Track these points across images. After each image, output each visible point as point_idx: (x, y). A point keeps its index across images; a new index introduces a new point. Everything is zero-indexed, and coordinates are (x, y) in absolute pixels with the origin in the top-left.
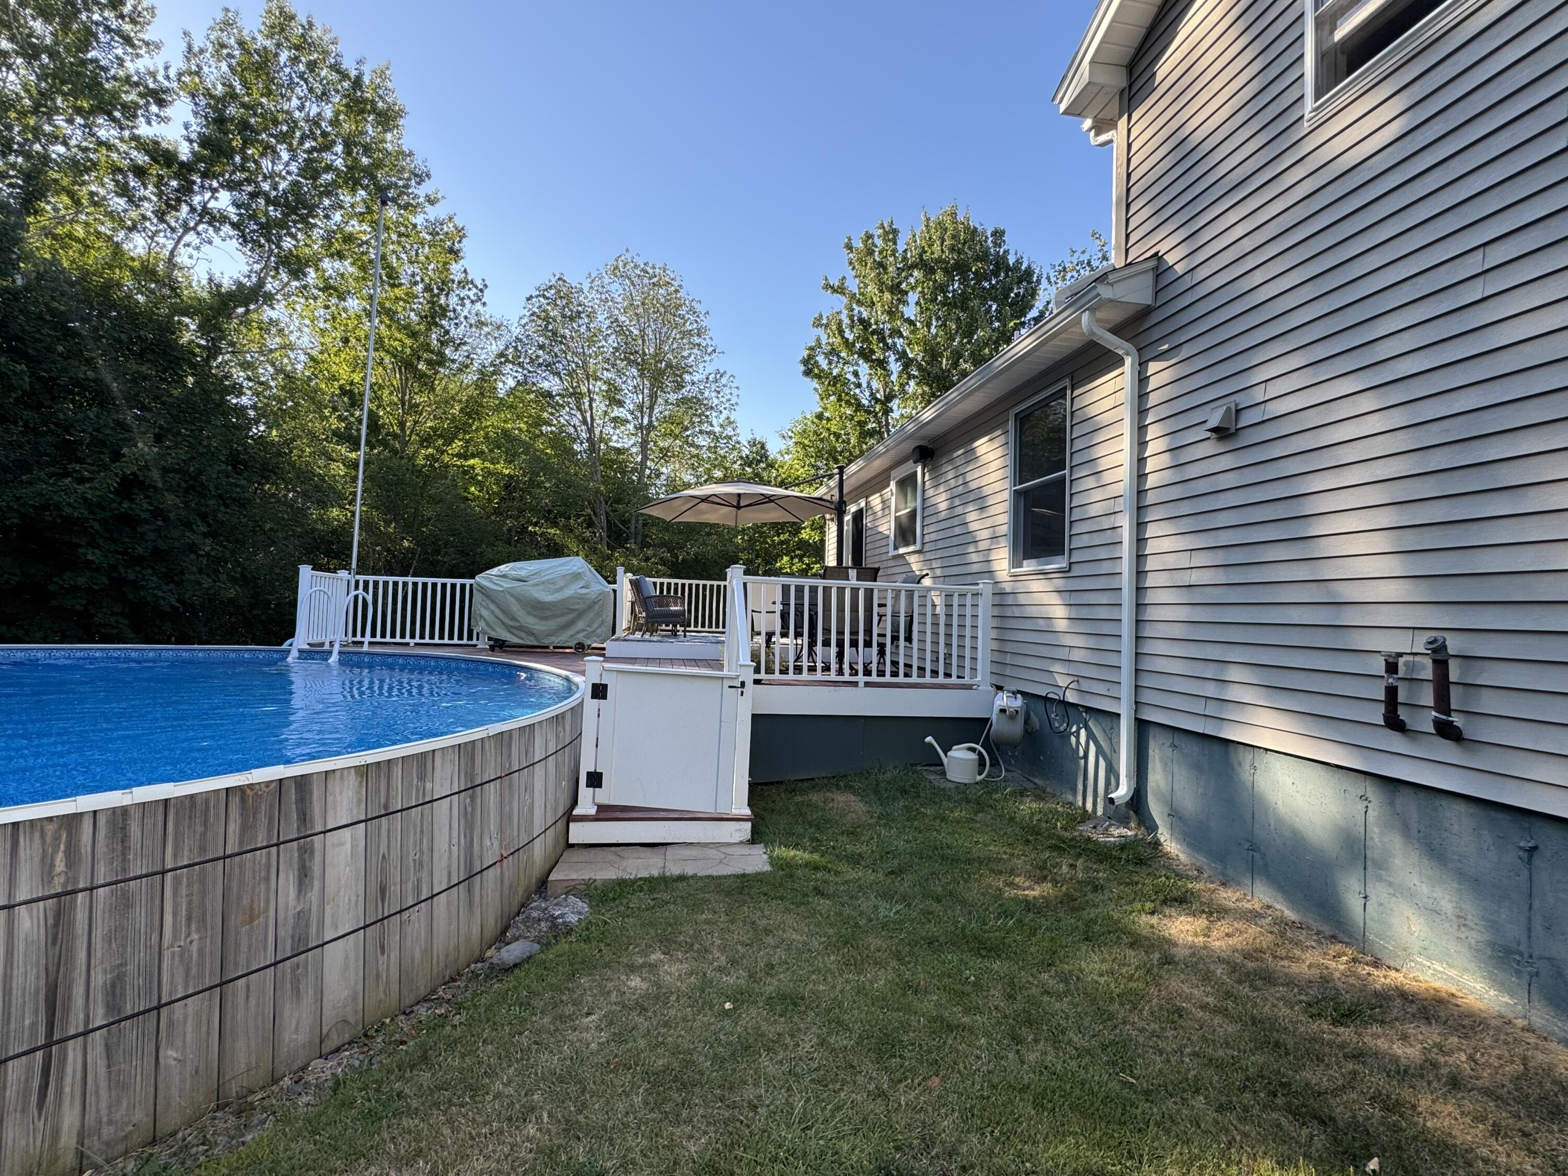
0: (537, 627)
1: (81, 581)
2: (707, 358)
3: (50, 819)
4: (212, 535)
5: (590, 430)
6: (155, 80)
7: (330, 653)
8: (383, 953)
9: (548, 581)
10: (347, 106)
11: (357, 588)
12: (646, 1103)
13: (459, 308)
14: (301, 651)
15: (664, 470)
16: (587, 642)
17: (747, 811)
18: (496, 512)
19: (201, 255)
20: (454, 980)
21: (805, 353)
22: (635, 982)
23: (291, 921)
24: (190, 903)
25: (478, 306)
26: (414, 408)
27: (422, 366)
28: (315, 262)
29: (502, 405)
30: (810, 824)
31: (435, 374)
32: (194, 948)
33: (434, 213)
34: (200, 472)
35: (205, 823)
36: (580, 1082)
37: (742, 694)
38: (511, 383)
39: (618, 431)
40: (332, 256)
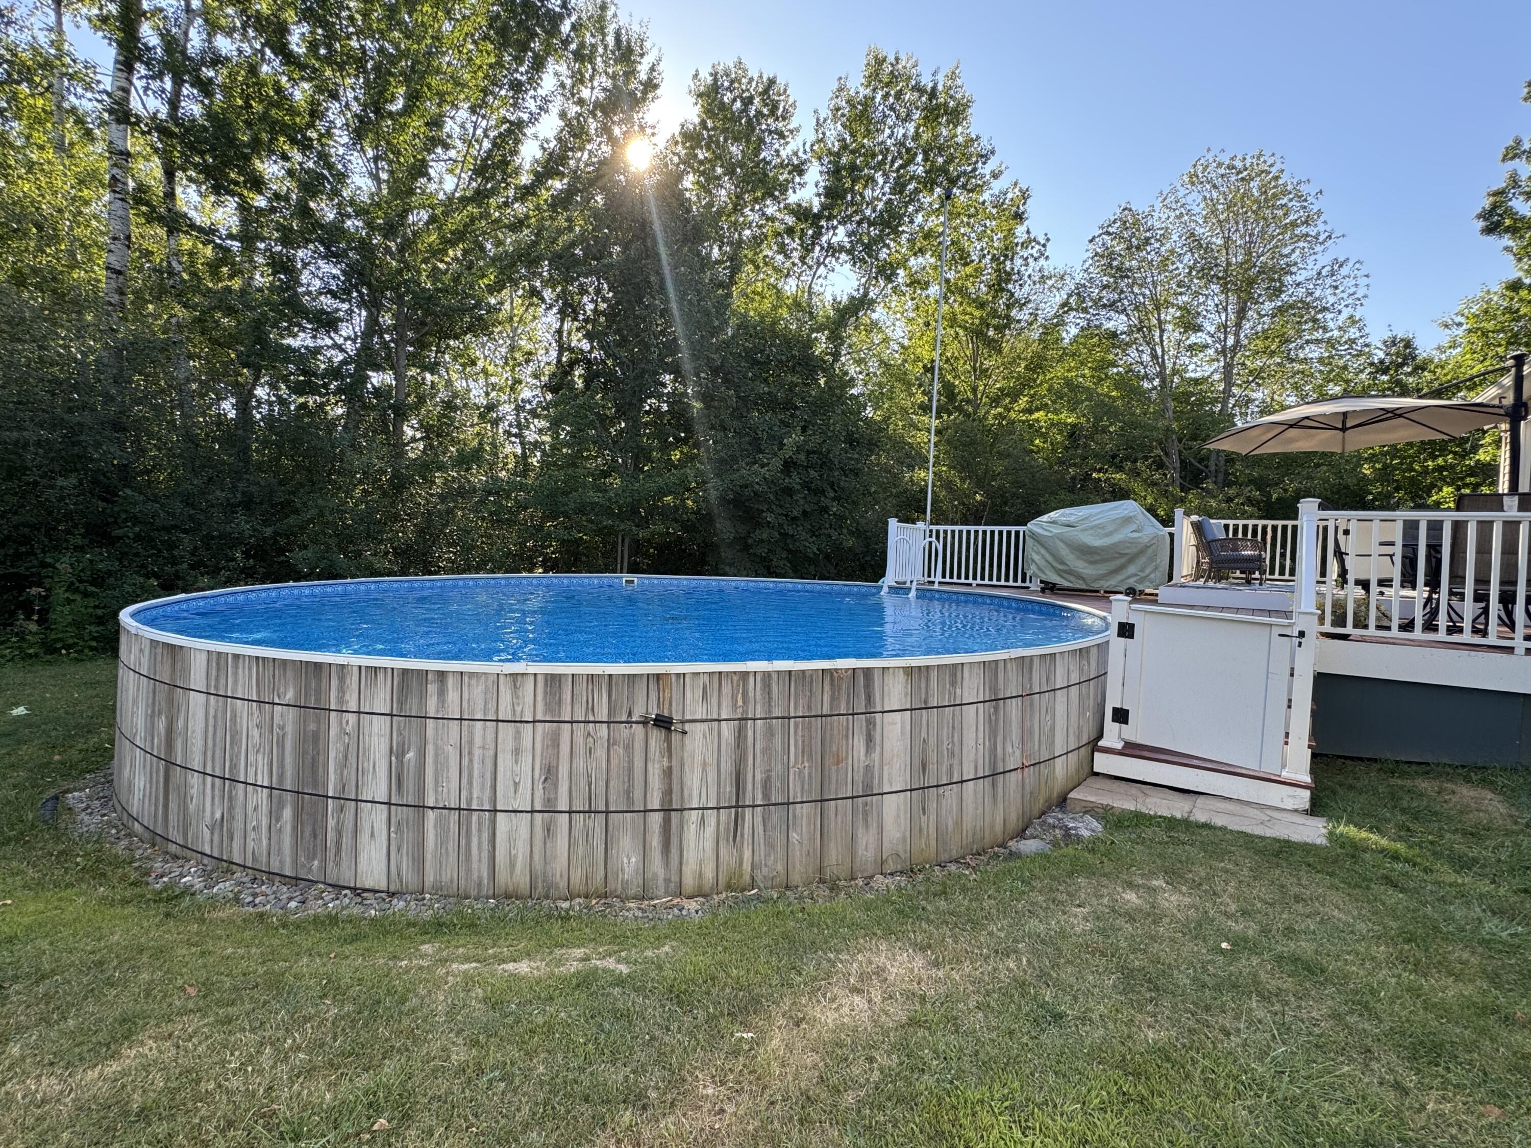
0: (1086, 571)
1: (765, 536)
2: (1318, 248)
3: (735, 673)
4: (836, 498)
5: (1163, 366)
6: (798, 157)
7: (910, 589)
8: (924, 814)
9: (1096, 526)
10: (926, 117)
11: (931, 536)
12: (1114, 986)
13: (1023, 268)
14: (890, 588)
15: (1254, 395)
16: (1139, 587)
17: (1307, 779)
18: (1061, 462)
19: (828, 282)
20: (980, 855)
21: (1487, 203)
22: (1131, 896)
23: (862, 770)
24: (803, 741)
25: (1042, 261)
26: (984, 373)
27: (991, 333)
28: (903, 263)
29: (1065, 354)
30: (1404, 811)
31: (1002, 337)
32: (806, 771)
33: (997, 186)
34: (829, 451)
35: (811, 691)
36: (1058, 949)
37: (1300, 644)
38: (1074, 331)
39: (1195, 359)
40: (915, 254)
